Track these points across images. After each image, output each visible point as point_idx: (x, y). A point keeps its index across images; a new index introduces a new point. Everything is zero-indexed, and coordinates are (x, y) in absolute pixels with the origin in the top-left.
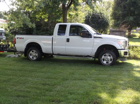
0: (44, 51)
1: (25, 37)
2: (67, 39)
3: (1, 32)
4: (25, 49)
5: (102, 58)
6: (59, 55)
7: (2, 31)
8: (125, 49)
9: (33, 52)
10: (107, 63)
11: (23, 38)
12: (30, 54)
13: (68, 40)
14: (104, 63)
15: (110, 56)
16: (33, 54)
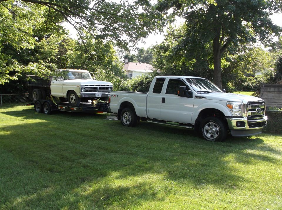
0: (138, 114)
1: (119, 95)
2: (163, 98)
3: (107, 87)
4: (119, 110)
5: (205, 129)
6: (155, 120)
7: (108, 85)
8: (241, 117)
9: (127, 114)
10: (212, 136)
11: (117, 96)
12: (123, 117)
13: (163, 100)
14: (207, 136)
15: (216, 126)
16: (127, 118)
